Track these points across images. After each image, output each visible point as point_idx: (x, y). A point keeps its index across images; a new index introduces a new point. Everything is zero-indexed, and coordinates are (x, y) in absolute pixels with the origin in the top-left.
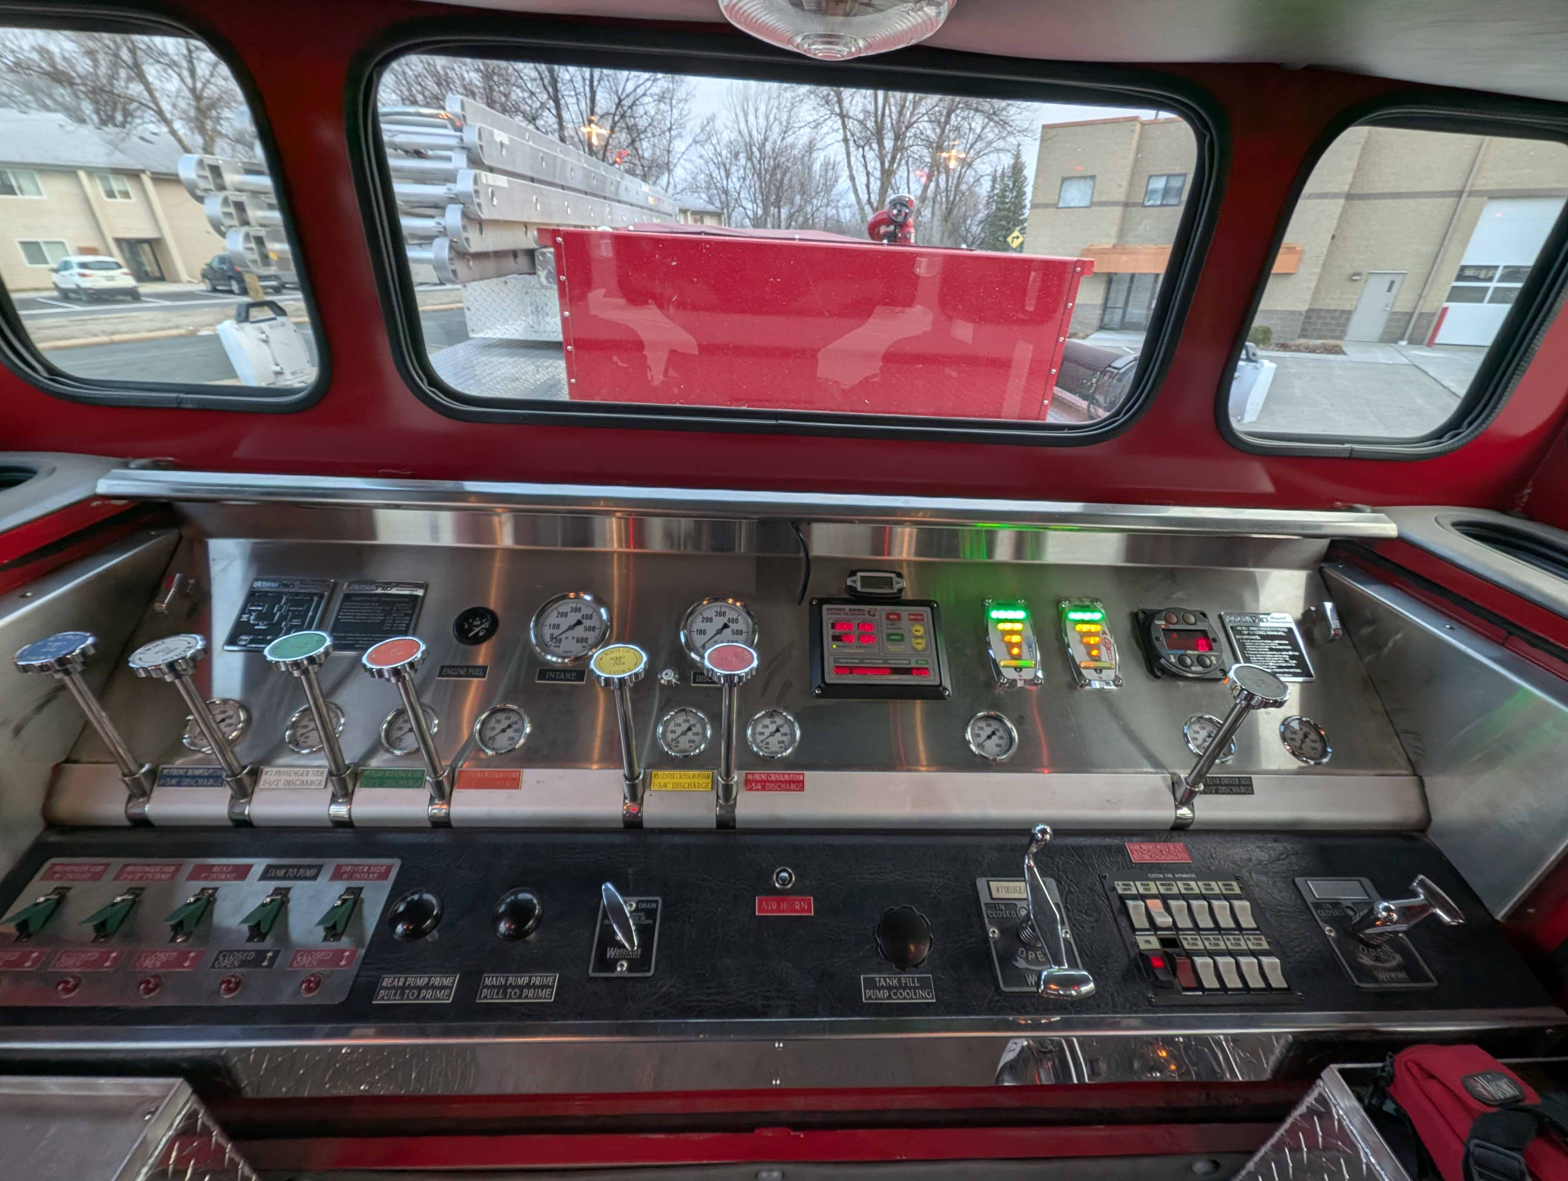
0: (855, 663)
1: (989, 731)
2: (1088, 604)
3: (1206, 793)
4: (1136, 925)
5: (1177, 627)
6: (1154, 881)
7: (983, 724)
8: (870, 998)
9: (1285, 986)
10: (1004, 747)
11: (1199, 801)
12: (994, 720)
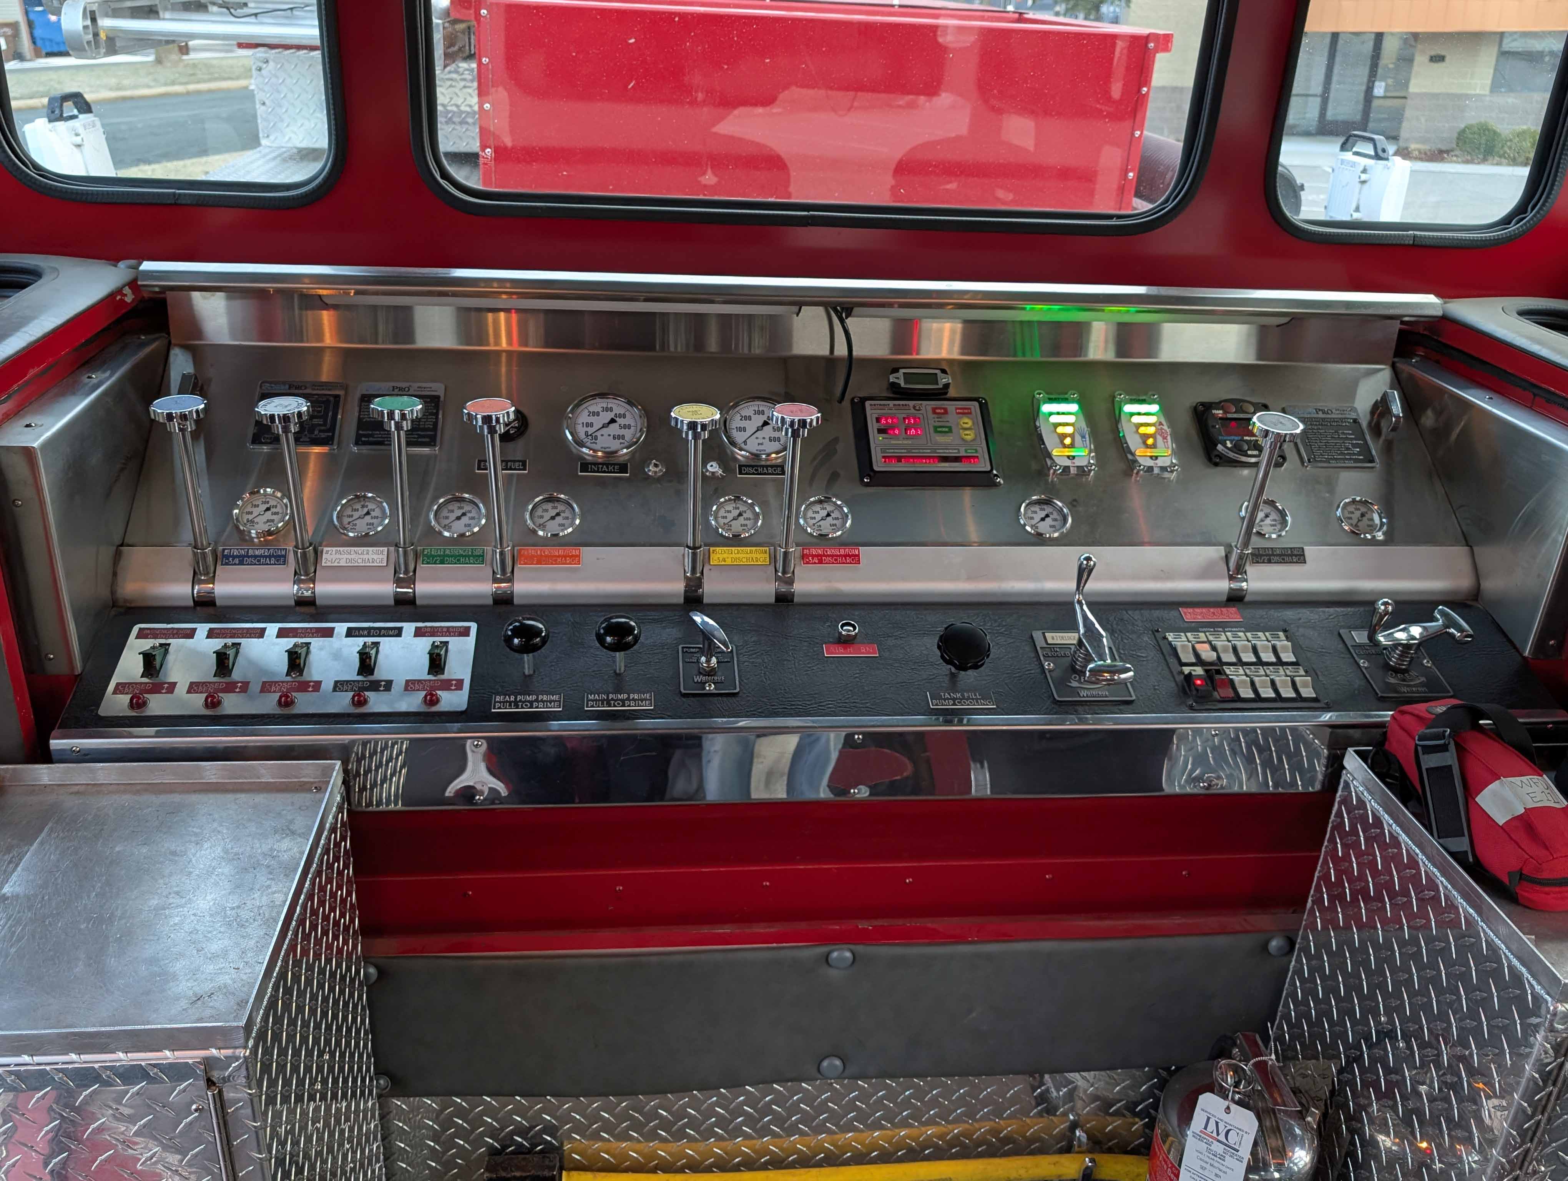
0: (903, 453)
1: (1043, 514)
2: (1144, 398)
3: (1258, 562)
4: (1184, 660)
5: (1235, 416)
6: (1205, 632)
7: (1036, 508)
8: (937, 705)
9: (1314, 696)
10: (1058, 527)
11: (1251, 570)
12: (1047, 504)
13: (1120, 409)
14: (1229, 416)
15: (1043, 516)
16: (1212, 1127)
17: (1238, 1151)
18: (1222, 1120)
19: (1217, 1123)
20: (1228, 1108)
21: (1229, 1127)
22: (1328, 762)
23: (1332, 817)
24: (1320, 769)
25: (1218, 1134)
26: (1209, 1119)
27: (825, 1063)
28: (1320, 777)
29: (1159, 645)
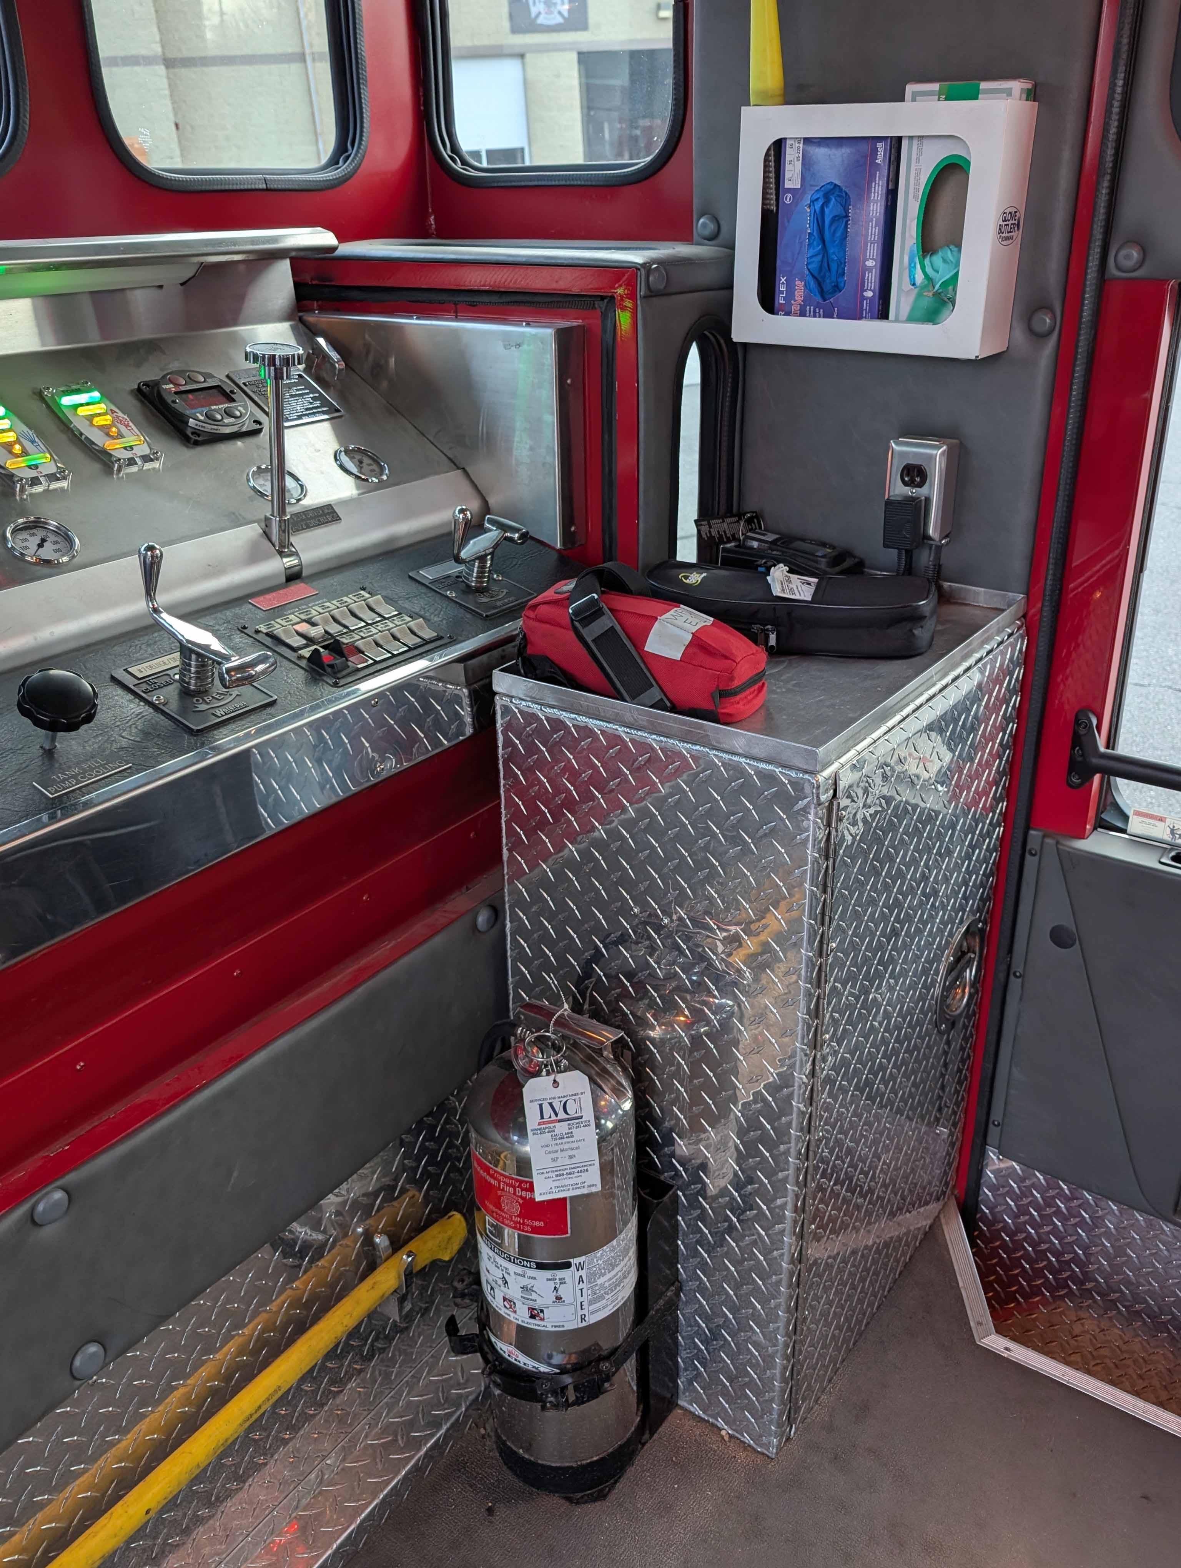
1: (37, 540)
2: (78, 387)
3: (298, 531)
4: (295, 645)
5: (188, 388)
6: (293, 613)
7: (24, 535)
8: (56, 791)
9: (435, 634)
10: (64, 551)
11: (298, 540)
12: (35, 527)
13: (59, 405)
14: (183, 388)
15: (38, 542)
16: (547, 1110)
17: (581, 1117)
18: (553, 1098)
19: (551, 1104)
20: (555, 1081)
21: (564, 1100)
22: (471, 701)
23: (500, 751)
24: (466, 713)
25: (556, 1115)
26: (541, 1106)
27: (77, 1362)
28: (468, 720)
29: (259, 641)
